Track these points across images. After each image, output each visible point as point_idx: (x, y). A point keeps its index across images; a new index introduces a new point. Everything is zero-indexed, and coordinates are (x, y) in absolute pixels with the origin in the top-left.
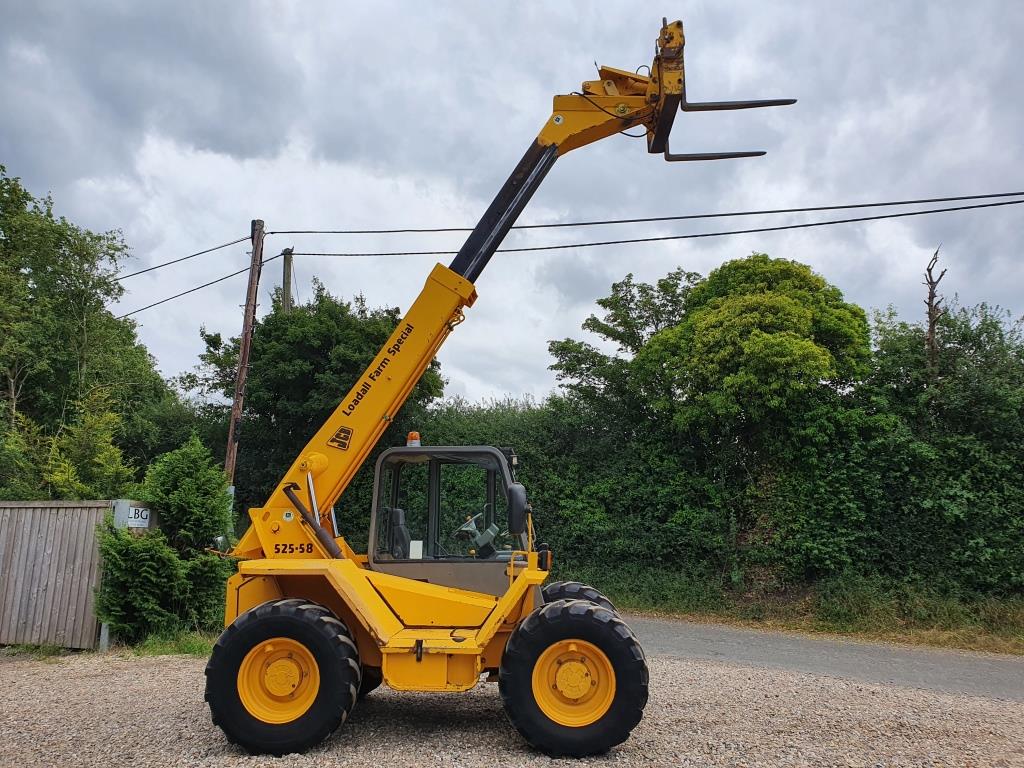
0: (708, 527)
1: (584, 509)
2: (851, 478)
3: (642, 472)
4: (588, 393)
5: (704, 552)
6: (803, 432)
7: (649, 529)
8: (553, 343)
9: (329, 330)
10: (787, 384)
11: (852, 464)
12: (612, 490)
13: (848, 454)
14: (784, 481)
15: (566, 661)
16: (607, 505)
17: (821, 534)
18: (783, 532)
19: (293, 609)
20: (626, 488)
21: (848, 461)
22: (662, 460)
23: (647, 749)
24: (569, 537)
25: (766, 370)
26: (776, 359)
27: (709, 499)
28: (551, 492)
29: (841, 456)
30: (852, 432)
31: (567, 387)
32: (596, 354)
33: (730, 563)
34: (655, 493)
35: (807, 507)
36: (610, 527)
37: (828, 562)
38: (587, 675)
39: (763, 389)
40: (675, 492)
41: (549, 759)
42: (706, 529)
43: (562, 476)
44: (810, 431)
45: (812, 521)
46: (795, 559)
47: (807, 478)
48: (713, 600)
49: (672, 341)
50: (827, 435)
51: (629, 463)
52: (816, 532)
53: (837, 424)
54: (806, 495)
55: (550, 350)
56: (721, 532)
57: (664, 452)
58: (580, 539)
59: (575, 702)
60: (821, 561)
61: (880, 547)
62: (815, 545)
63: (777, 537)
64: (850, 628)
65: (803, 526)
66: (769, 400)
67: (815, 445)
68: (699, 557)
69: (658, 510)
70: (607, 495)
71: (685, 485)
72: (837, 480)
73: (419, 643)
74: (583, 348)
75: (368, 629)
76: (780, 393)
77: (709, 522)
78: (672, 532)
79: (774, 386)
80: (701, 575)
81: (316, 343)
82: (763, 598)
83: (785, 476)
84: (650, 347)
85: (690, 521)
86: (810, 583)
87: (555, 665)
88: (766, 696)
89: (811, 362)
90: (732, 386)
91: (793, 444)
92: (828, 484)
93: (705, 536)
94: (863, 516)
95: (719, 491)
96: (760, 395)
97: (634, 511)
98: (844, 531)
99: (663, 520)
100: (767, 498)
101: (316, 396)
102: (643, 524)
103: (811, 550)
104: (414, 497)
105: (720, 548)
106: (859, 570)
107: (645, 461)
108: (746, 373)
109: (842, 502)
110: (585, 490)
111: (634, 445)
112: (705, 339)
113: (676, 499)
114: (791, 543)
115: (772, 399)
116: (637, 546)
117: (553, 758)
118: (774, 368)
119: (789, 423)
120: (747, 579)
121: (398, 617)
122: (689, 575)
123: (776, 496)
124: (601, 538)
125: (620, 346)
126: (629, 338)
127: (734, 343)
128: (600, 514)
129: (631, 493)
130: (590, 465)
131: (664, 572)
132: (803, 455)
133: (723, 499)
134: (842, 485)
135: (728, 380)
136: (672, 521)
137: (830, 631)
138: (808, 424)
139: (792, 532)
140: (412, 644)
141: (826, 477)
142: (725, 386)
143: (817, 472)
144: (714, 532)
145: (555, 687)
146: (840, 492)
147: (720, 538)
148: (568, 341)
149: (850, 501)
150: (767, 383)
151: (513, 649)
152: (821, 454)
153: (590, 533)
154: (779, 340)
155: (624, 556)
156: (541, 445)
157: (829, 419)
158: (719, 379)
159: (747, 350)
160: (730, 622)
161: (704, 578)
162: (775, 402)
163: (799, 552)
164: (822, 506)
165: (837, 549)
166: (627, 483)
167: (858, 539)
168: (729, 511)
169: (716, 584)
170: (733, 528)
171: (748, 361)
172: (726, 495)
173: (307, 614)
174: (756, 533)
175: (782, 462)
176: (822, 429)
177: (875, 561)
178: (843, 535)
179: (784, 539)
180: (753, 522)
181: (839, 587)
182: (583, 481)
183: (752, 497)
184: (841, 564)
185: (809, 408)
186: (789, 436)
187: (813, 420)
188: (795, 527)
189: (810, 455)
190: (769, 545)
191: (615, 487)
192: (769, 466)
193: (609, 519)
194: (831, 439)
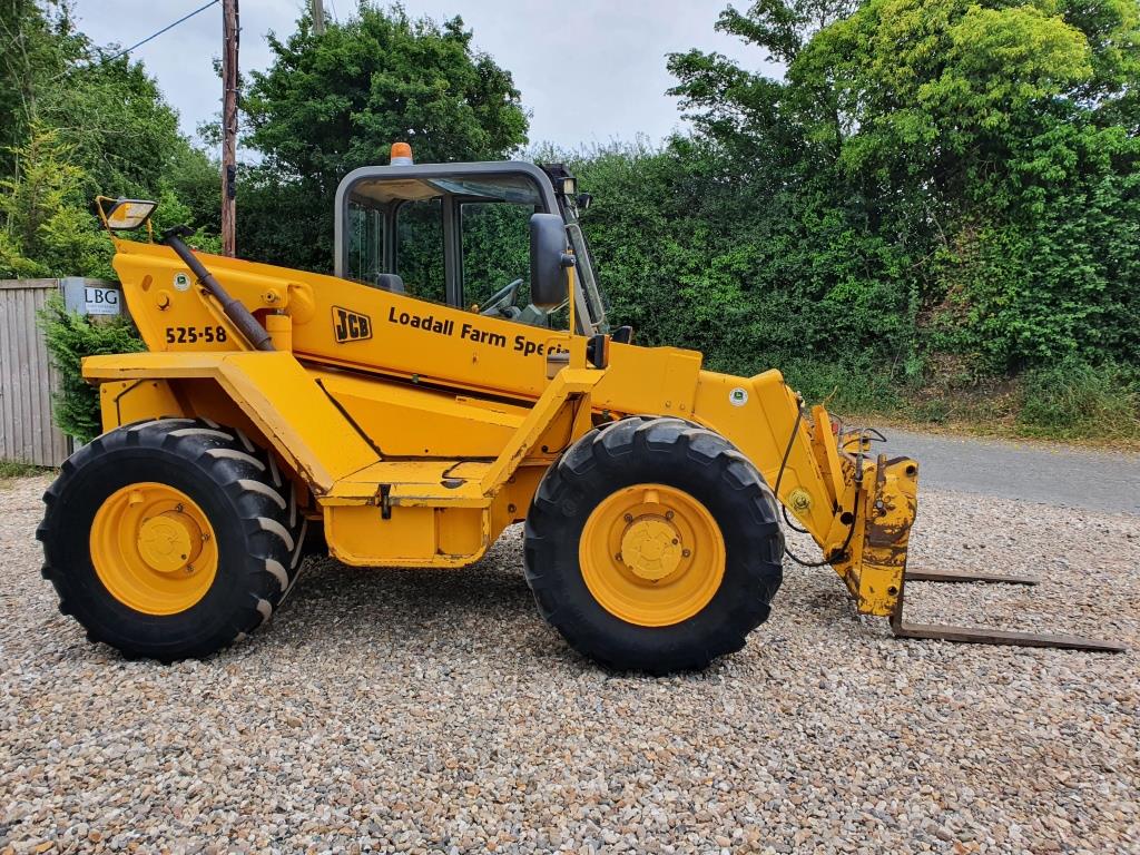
0: (879, 304)
1: (712, 286)
2: (1090, 231)
3: (792, 233)
4: (722, 130)
5: (869, 337)
6: (1027, 166)
7: (797, 310)
8: (673, 56)
9: (370, 52)
10: (1015, 91)
11: (1096, 210)
12: (751, 260)
13: (1091, 196)
14: (990, 240)
15: (641, 517)
16: (743, 280)
17: (1036, 311)
18: (982, 308)
19: (163, 436)
20: (770, 257)
21: (1091, 206)
22: (821, 215)
23: (773, 655)
24: (691, 324)
25: (985, 69)
26: (1003, 50)
27: (881, 266)
28: (669, 266)
29: (1082, 199)
30: (1103, 162)
31: (693, 118)
32: (733, 70)
33: (904, 351)
34: (809, 262)
35: (1021, 274)
36: (746, 308)
37: (1043, 347)
38: (675, 542)
39: (979, 99)
40: (836, 260)
41: (603, 677)
42: (875, 307)
43: (685, 244)
44: (1038, 163)
45: (1027, 293)
46: (994, 345)
47: (1024, 232)
48: (878, 398)
49: (844, 37)
50: (1064, 168)
51: (775, 223)
52: (1030, 307)
53: (1082, 152)
54: (1021, 258)
55: (669, 67)
56: (897, 310)
57: (826, 204)
58: (706, 325)
59: (653, 584)
60: (1033, 345)
61: (1122, 325)
62: (1026, 325)
63: (973, 316)
64: (1066, 433)
65: (1011, 300)
66: (983, 117)
67: (1042, 184)
68: (863, 344)
69: (811, 284)
70: (744, 267)
71: (851, 250)
72: (1070, 234)
73: (384, 489)
74: (716, 62)
75: (295, 468)
76: (1002, 105)
77: (880, 298)
78: (829, 312)
79: (996, 94)
80: (864, 367)
81: (354, 70)
82: (946, 395)
83: (991, 232)
84: (812, 48)
85: (855, 297)
86: (1013, 376)
87: (622, 524)
88: (965, 547)
89: (1058, 53)
90: (932, 97)
91: (1010, 184)
92: (1055, 240)
93: (873, 316)
94: (1102, 284)
95: (895, 255)
96: (971, 111)
97: (780, 287)
98: (1072, 305)
99: (817, 297)
100: (964, 263)
101: (357, 144)
102: (790, 304)
103: (1019, 332)
104: (497, 276)
105: (894, 331)
106: (1087, 357)
107: (798, 218)
108: (953, 78)
109: (1074, 265)
110: (714, 261)
111: (784, 197)
112: (894, 28)
113: (838, 268)
114: (992, 322)
115: (989, 115)
116: (783, 332)
117: (611, 676)
118: (995, 66)
119: (1008, 154)
120: (925, 371)
121: (370, 443)
122: (849, 366)
123: (977, 259)
124: (733, 323)
125: (769, 53)
126: (781, 42)
127: (939, 32)
128: (733, 291)
129: (776, 262)
130: (724, 228)
131: (815, 363)
132: (1023, 200)
133: (901, 266)
134: (1078, 240)
135: (925, 90)
136: (830, 298)
137: (1038, 436)
138: (1037, 152)
139: (996, 308)
140: (372, 491)
141: (1054, 230)
142: (920, 98)
143: (1041, 225)
144: (887, 311)
145: (619, 556)
146: (1072, 252)
147: (894, 318)
148: (695, 53)
149: (1085, 262)
150: (983, 92)
151: (546, 498)
152: (1050, 198)
153: (720, 317)
154: (1010, 19)
155: (763, 345)
156: (658, 203)
157: (1069, 145)
158: (910, 90)
159: (958, 40)
160: (901, 426)
161: (869, 370)
162: (993, 119)
163: (1002, 334)
164: (1043, 271)
165: (1058, 329)
166: (770, 249)
167: (1090, 316)
168: (909, 282)
169: (883, 378)
170: (914, 303)
171: (957, 58)
172: (907, 260)
173: (185, 444)
174: (944, 311)
175: (990, 212)
176: (1058, 159)
177: (1111, 345)
178: (1069, 310)
179: (983, 318)
180: (942, 296)
181: (1055, 380)
182: (712, 248)
183: (943, 262)
184: (1060, 350)
185: (1039, 129)
186: (1005, 172)
187: (1045, 147)
188: (1000, 301)
189: (1034, 199)
190: (962, 325)
191: (755, 255)
192: (971, 219)
193: (746, 298)
194: (1069, 175)
